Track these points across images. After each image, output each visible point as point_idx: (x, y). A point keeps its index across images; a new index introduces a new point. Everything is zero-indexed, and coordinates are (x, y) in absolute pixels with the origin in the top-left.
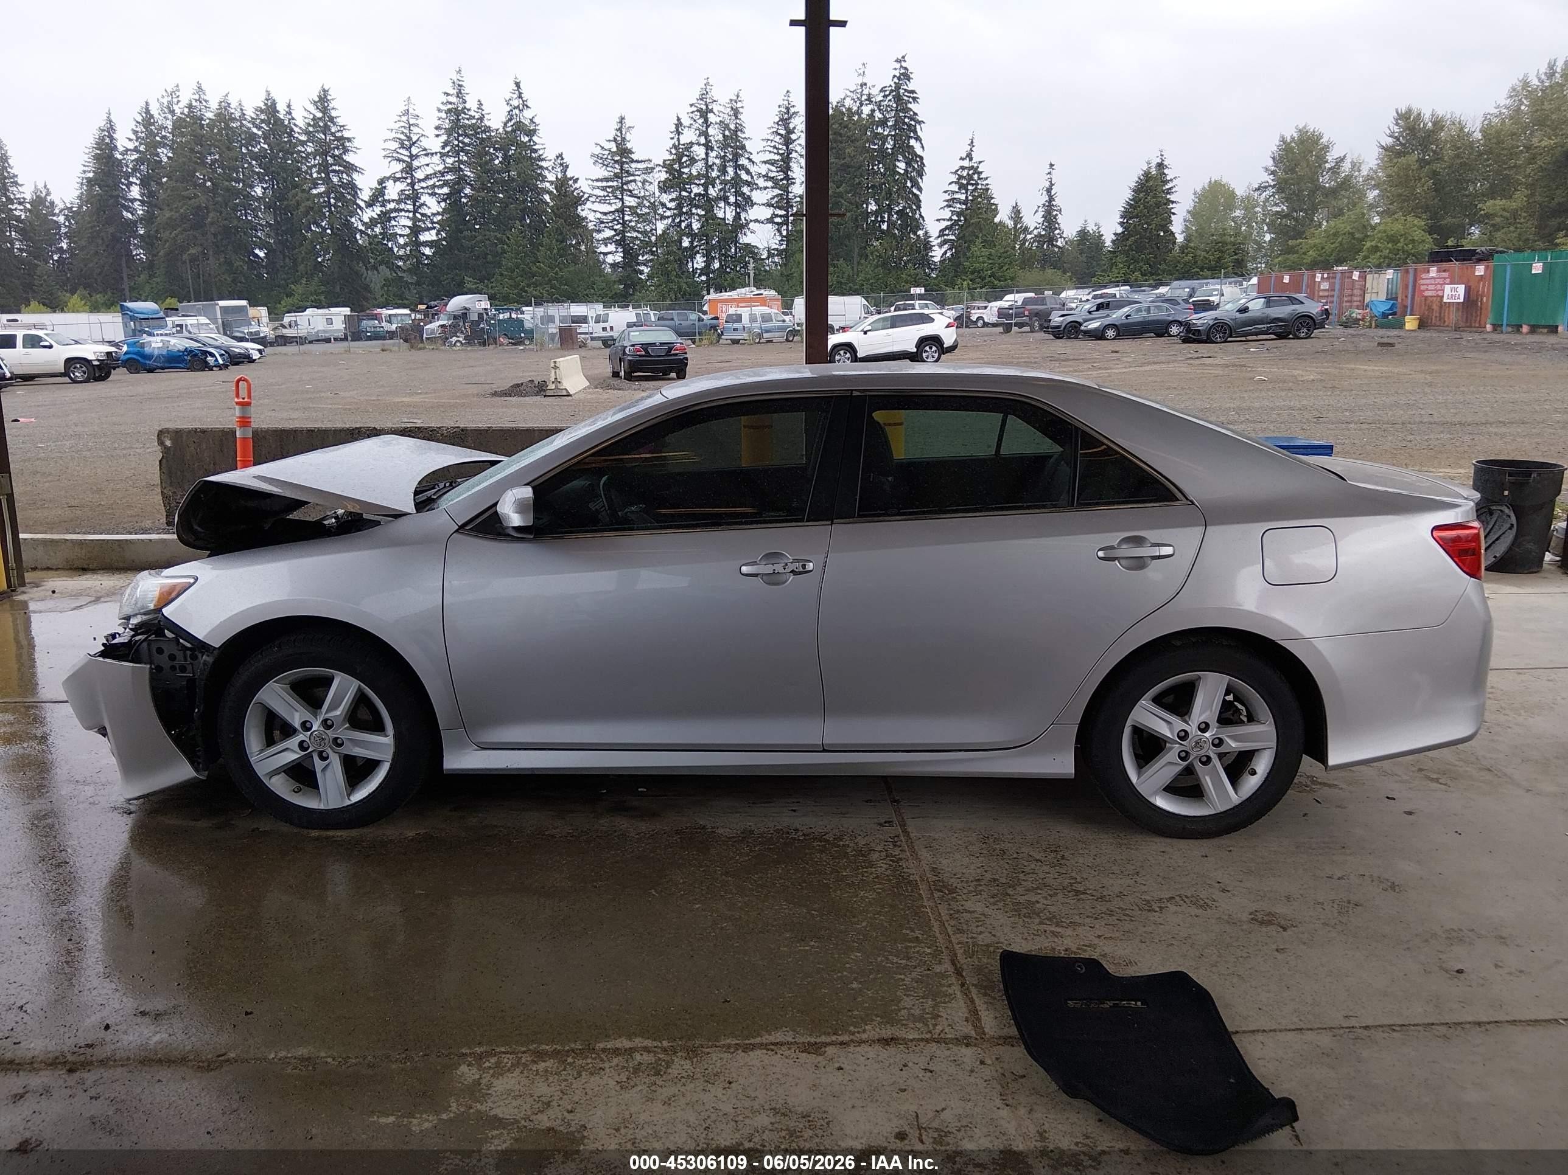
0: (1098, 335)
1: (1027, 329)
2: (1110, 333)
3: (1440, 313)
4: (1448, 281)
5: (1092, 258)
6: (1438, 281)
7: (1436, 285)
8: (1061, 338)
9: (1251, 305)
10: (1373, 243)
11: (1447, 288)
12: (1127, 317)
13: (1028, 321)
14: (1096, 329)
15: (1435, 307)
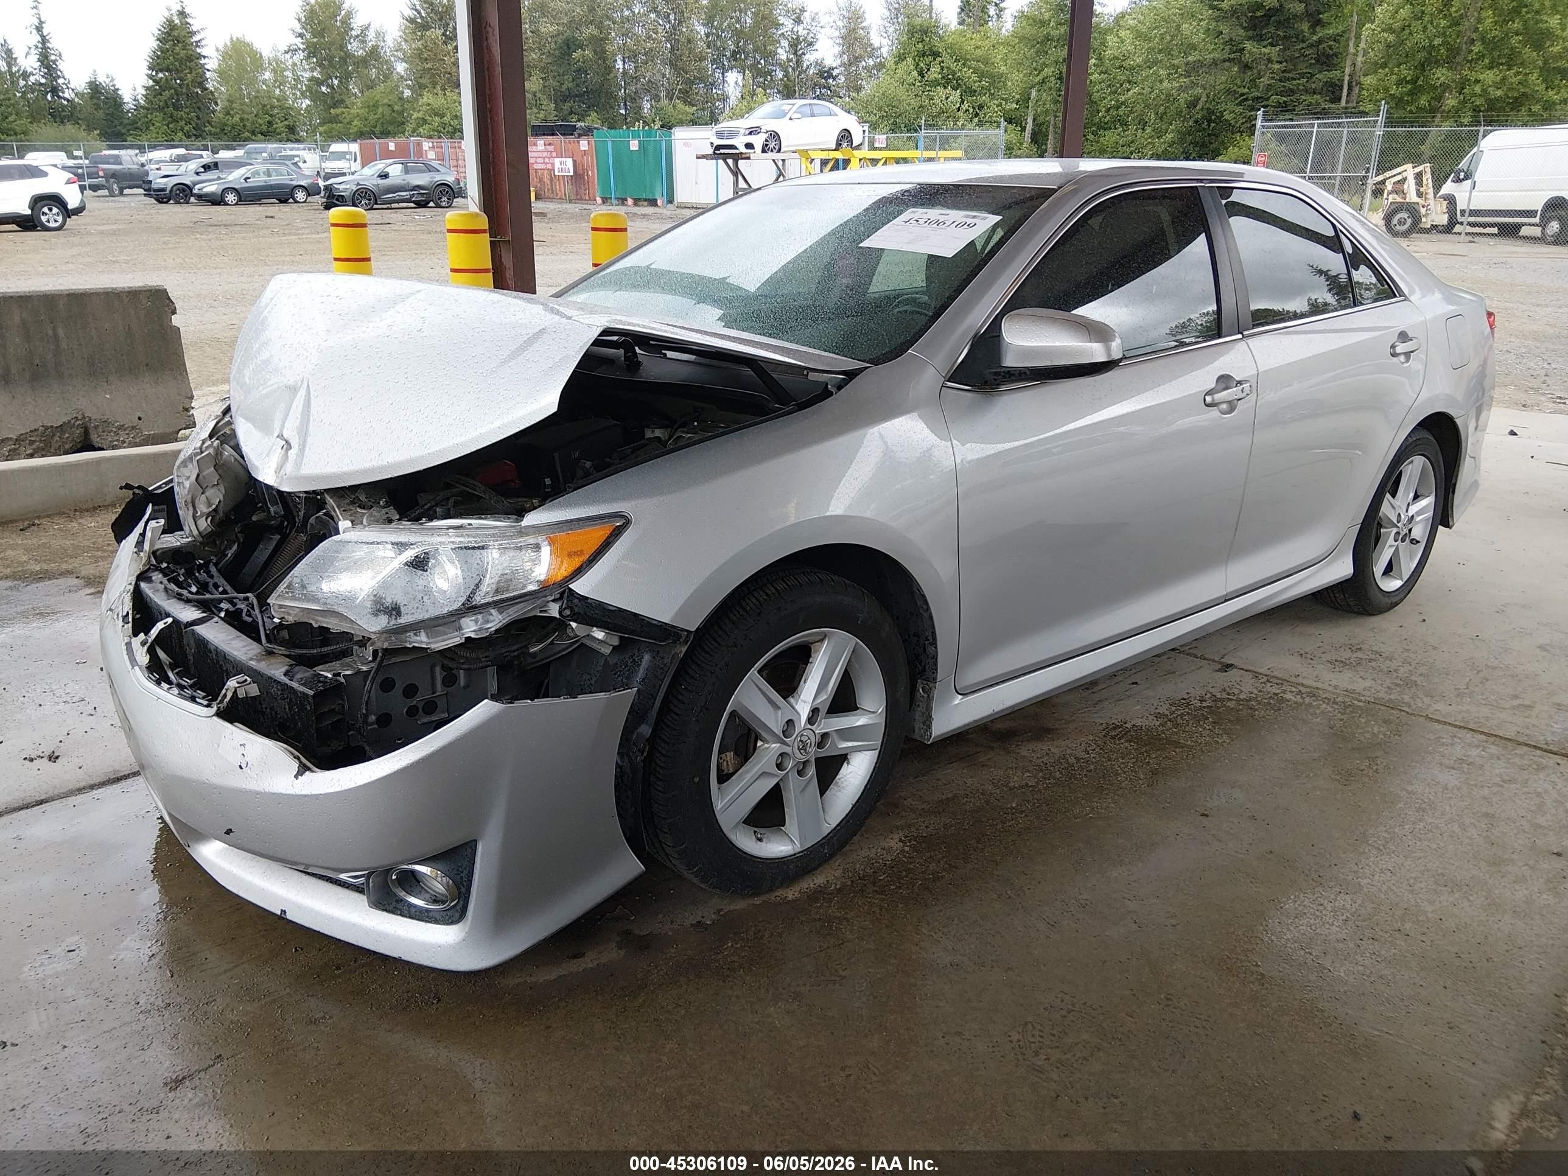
0: (216, 200)
1: (105, 192)
2: (231, 198)
3: (552, 185)
4: (554, 154)
5: (112, 115)
6: (545, 154)
7: (544, 158)
8: (166, 203)
9: (389, 170)
10: (420, 115)
11: (557, 161)
12: (246, 179)
13: (104, 183)
14: (213, 194)
15: (547, 180)
